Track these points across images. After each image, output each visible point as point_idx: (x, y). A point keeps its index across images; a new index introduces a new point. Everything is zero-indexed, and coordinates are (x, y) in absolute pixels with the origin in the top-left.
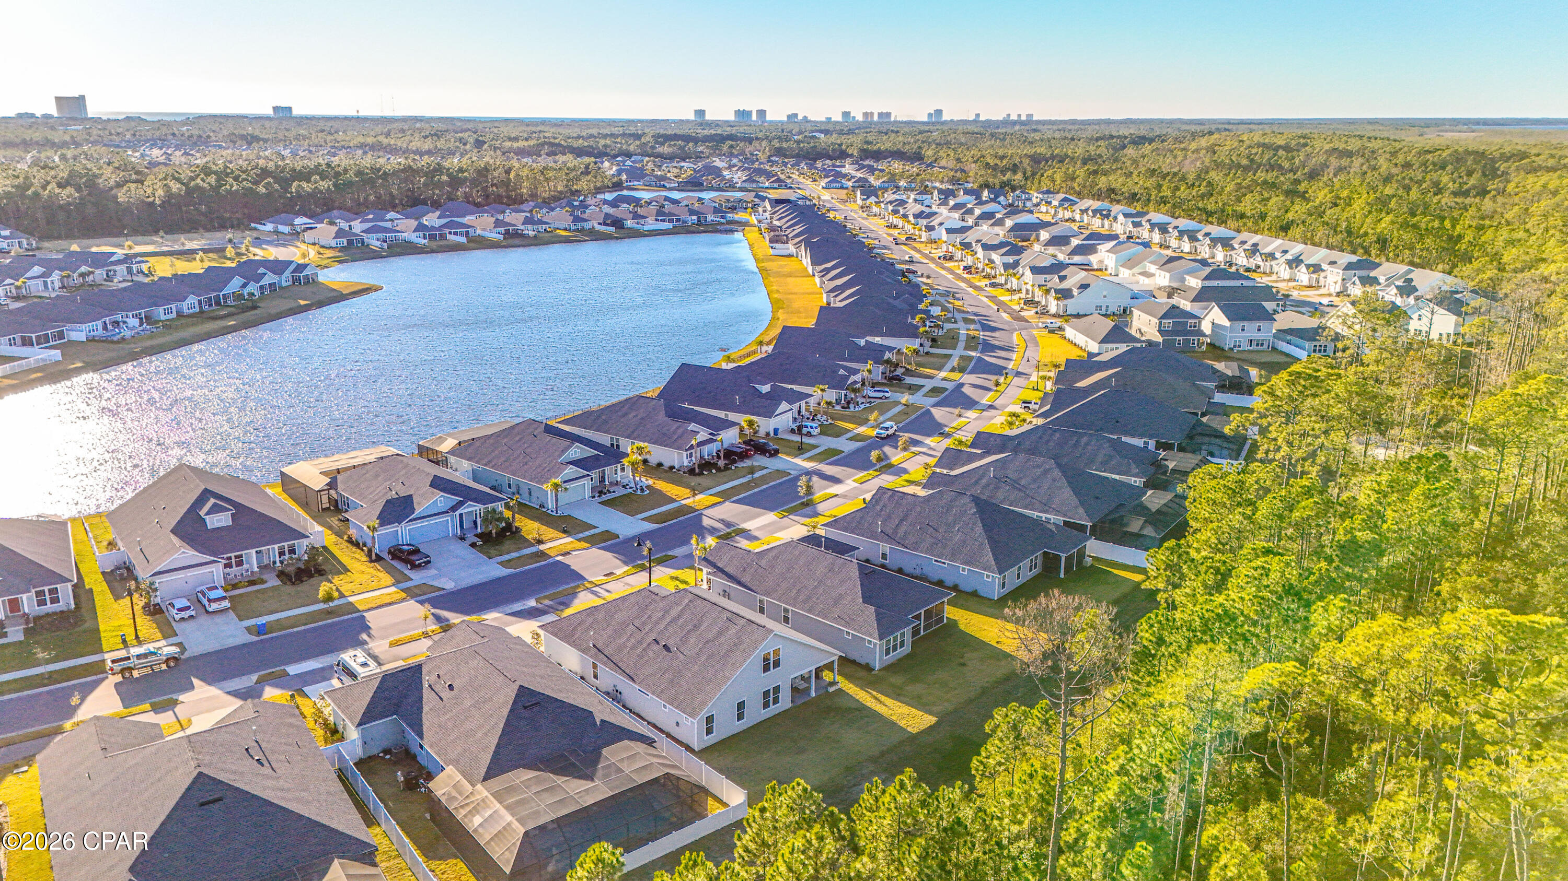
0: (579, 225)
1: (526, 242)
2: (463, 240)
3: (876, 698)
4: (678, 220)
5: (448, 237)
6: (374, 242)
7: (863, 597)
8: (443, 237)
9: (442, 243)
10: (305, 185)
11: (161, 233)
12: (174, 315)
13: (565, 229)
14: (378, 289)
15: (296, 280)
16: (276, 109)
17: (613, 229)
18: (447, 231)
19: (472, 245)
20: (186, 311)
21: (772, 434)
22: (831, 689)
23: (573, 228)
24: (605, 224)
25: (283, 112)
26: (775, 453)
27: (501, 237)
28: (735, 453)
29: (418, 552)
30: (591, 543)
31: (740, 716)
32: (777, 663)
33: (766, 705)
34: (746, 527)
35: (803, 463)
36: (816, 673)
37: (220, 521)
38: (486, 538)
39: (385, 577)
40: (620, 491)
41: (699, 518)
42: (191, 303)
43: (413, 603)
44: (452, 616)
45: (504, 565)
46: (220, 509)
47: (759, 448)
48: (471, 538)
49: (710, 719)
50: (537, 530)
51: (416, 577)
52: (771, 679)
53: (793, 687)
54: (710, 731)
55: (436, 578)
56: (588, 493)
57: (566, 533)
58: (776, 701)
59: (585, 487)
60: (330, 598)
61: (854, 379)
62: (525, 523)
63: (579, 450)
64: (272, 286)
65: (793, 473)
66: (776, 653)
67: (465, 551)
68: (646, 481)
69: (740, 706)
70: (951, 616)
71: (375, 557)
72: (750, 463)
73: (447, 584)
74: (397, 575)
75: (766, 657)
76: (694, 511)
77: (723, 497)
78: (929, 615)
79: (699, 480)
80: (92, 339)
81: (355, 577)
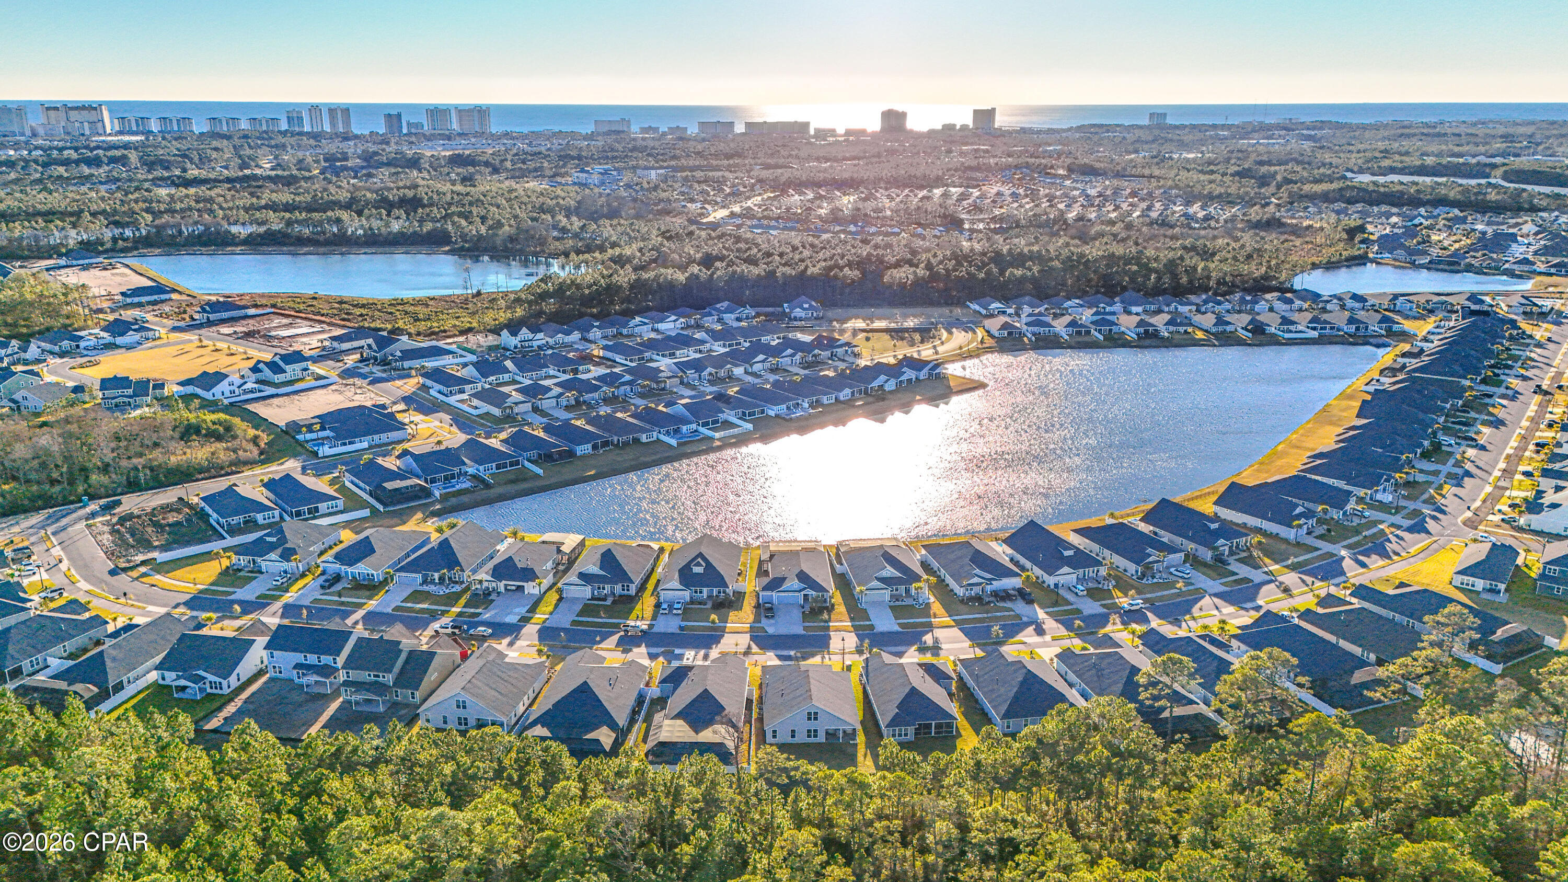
0: (1221, 328)
1: (1158, 342)
2: (1101, 338)
3: (866, 754)
4: (1332, 328)
5: (1092, 333)
6: (1027, 336)
7: (898, 705)
8: (1088, 333)
9: (1087, 339)
13: (1205, 331)
14: (983, 386)
15: (930, 375)
17: (1250, 335)
18: (1094, 328)
19: (1107, 343)
20: (842, 398)
22: (851, 742)
23: (1213, 330)
26: (1033, 601)
27: (1135, 336)
28: (1000, 595)
29: (771, 609)
30: (856, 629)
31: (793, 736)
32: (816, 719)
33: (809, 736)
34: (943, 646)
35: (1041, 614)
36: (844, 732)
37: (698, 570)
38: (812, 610)
39: (751, 618)
40: (909, 602)
41: (927, 632)
42: (845, 394)
43: (748, 635)
44: (755, 649)
45: (805, 628)
46: (698, 564)
47: (1022, 595)
48: (807, 609)
49: (775, 732)
50: (840, 613)
51: (764, 622)
52: (812, 725)
53: (827, 733)
54: (774, 737)
55: (771, 625)
56: (887, 598)
57: (852, 619)
58: (816, 736)
59: (886, 594)
60: (713, 622)
61: (1151, 559)
62: (841, 609)
63: (890, 571)
64: (910, 381)
65: (1025, 619)
66: (816, 713)
67: (797, 614)
68: (932, 599)
69: (793, 731)
70: (963, 733)
71: (758, 606)
72: (1009, 604)
73: (771, 630)
74: (757, 620)
75: (809, 714)
76: (929, 627)
77: (958, 623)
78: (938, 726)
79: (962, 608)
80: (777, 416)
81: (741, 614)
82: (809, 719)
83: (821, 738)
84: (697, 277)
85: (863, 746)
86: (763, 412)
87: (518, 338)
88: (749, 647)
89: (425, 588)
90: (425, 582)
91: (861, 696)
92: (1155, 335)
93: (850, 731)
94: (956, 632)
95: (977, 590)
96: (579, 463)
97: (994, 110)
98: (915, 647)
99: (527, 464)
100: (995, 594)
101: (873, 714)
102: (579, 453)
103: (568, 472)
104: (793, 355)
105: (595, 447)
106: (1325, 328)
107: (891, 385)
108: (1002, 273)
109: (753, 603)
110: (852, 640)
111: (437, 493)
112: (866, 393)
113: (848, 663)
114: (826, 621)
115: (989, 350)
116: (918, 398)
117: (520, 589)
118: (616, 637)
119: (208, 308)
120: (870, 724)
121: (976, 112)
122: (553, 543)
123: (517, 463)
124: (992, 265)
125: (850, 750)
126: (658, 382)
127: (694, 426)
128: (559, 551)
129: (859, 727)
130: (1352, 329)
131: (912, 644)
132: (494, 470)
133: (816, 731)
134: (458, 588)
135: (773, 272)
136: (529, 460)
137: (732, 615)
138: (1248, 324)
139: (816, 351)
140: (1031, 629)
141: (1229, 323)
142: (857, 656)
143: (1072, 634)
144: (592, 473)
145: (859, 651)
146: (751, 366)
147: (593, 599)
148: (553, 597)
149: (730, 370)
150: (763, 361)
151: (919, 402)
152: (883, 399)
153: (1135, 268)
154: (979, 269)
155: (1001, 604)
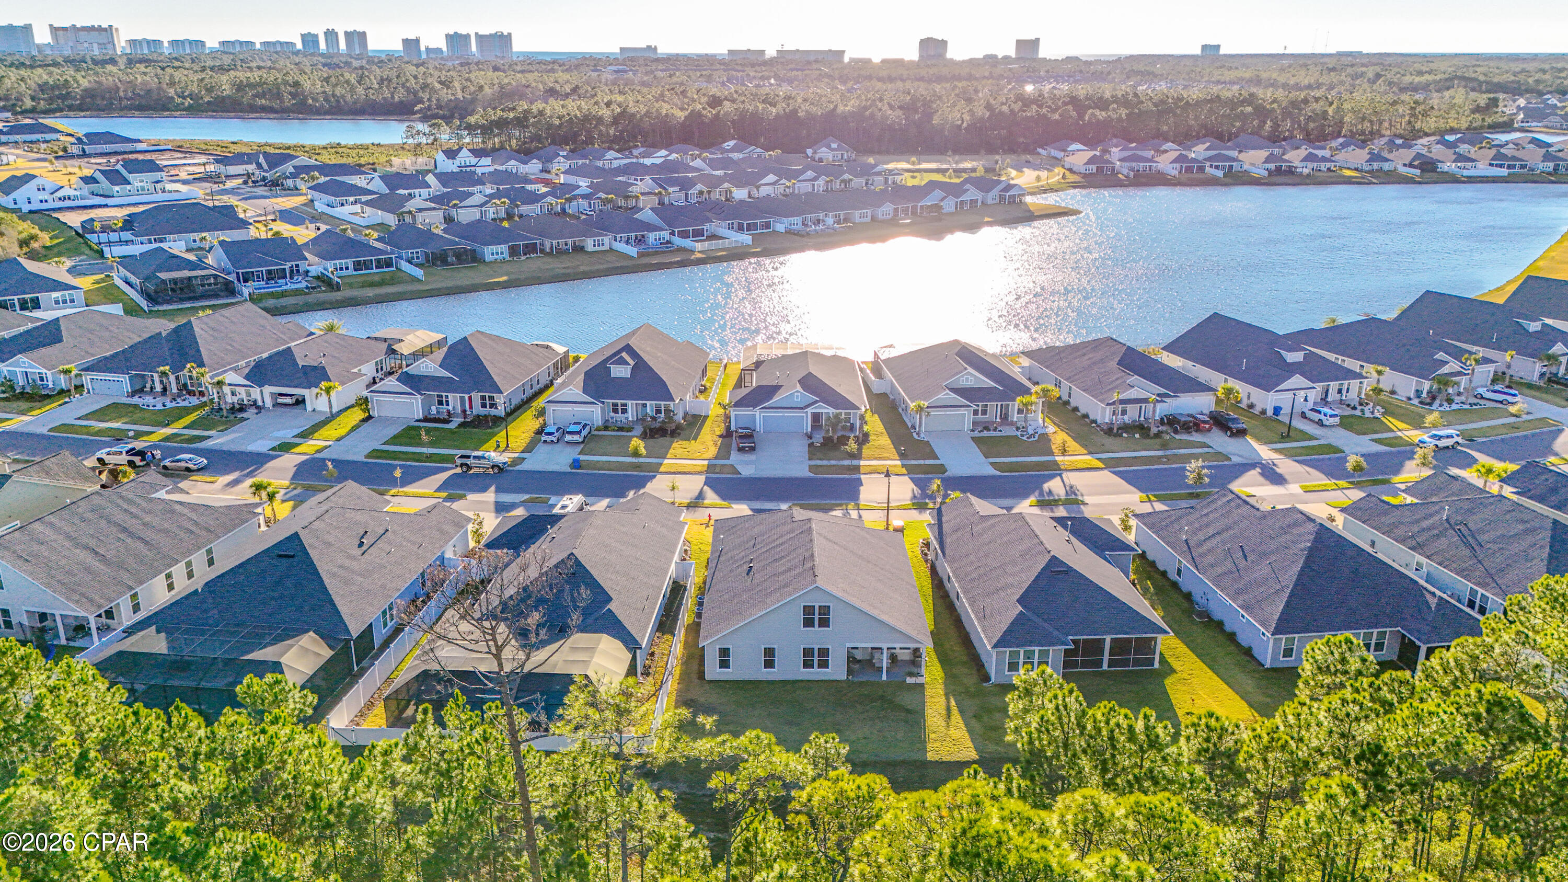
0: (1376, 166)
1: (1298, 180)
2: (1220, 174)
3: (948, 709)
4: (1523, 167)
5: (1208, 169)
6: (1124, 169)
7: (1022, 596)
8: (1201, 169)
9: (1201, 176)
10: (1097, 112)
11: (950, 153)
12: (869, 219)
13: (1356, 169)
14: (1076, 212)
15: (1002, 198)
16: (1204, 47)
17: (1418, 172)
18: (1208, 164)
19: (1228, 180)
20: (880, 217)
21: (1270, 412)
22: (910, 680)
23: (1366, 167)
24: (1411, 165)
25: (1210, 50)
26: (1242, 433)
27: (1266, 173)
28: (1179, 422)
29: (749, 436)
30: (911, 471)
31: (769, 664)
32: (824, 623)
33: (807, 664)
34: (1087, 499)
35: (1265, 453)
36: (893, 658)
37: (620, 372)
38: (828, 441)
39: (712, 451)
40: (1008, 431)
41: (1052, 477)
42: (886, 210)
43: (702, 478)
44: (711, 497)
45: (812, 468)
46: (623, 362)
47: (1220, 422)
48: (818, 438)
49: (724, 652)
50: (880, 447)
51: (735, 458)
52: (816, 637)
53: (851, 660)
54: (724, 664)
55: (747, 463)
56: (968, 425)
57: (902, 456)
58: (824, 664)
59: (966, 418)
60: (636, 454)
61: (1445, 370)
62: (880, 438)
63: (972, 378)
64: (973, 202)
65: (1235, 459)
66: (825, 610)
67: (799, 448)
68: (1051, 429)
69: (769, 653)
70: (1175, 664)
71: (728, 434)
72: (1196, 437)
73: (747, 471)
74: (724, 452)
75: (808, 610)
76: (1055, 470)
77: (1110, 465)
78: (1120, 647)
79: (1109, 441)
80: (789, 232)
81: (693, 445)
82: (808, 623)
83: (837, 671)
84: (699, 114)
85: (940, 689)
86: (767, 225)
87: (457, 162)
88: (701, 496)
89: (136, 400)
90: (139, 391)
91: (926, 583)
92: (1291, 171)
93: (905, 656)
94: (1107, 477)
95: (1132, 414)
96: (486, 269)
97: (1038, 40)
98: (1032, 499)
99: (405, 266)
100: (1171, 421)
101: (958, 623)
102: (488, 258)
103: (465, 276)
104: (815, 179)
105: (513, 251)
106: (1514, 167)
107: (949, 205)
108: (1081, 116)
109: (720, 430)
110: (904, 489)
111: (246, 292)
112: (914, 213)
113: (897, 523)
114: (852, 456)
115: (1075, 186)
116: (987, 219)
117: (300, 402)
118: (444, 476)
119: (85, 140)
120: (953, 644)
121: (1019, 42)
122: (385, 340)
123: (389, 264)
124: (1070, 107)
125: (906, 700)
126: (627, 197)
127: (665, 235)
128: (391, 351)
129: (928, 648)
130: (1551, 165)
131: (1026, 496)
132: (351, 272)
133: (824, 652)
134: (194, 401)
135: (795, 112)
136: (410, 262)
137: (678, 447)
138: (1414, 160)
139: (846, 176)
140: (1254, 473)
141: (1387, 160)
142: (915, 513)
143: (1342, 483)
144: (504, 278)
145: (920, 506)
146: (758, 188)
147: (426, 420)
148: (357, 415)
149: (728, 191)
150: (774, 184)
151: (990, 224)
152: (940, 220)
153: (1249, 109)
154: (1054, 111)
155: (1184, 437)
